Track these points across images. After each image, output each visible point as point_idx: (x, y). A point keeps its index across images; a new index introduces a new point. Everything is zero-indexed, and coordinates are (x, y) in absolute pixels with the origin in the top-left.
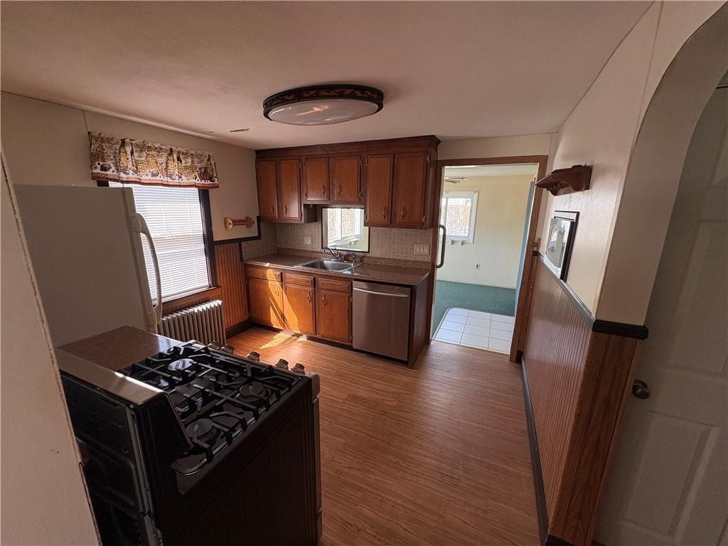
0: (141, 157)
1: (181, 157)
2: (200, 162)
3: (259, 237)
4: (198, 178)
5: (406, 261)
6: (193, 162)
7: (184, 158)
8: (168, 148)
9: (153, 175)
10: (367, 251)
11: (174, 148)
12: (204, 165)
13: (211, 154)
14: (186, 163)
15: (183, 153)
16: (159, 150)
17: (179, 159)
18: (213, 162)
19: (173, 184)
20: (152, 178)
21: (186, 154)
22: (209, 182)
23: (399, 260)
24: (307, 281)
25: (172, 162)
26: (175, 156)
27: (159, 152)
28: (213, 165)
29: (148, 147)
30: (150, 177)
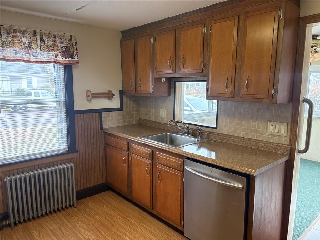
0: (8, 38)
1: (44, 38)
2: (63, 42)
3: (121, 109)
4: (59, 56)
5: (257, 141)
6: (54, 42)
7: (47, 39)
8: (32, 30)
9: (17, 53)
10: (215, 126)
11: (38, 31)
12: (65, 44)
13: (73, 35)
14: (48, 42)
15: (45, 34)
16: (24, 32)
17: (42, 39)
18: (74, 42)
19: (36, 60)
20: (15, 56)
21: (48, 36)
22: (70, 59)
23: (249, 139)
24: (146, 153)
25: (35, 42)
26: (38, 37)
27: (24, 34)
28: (74, 44)
29: (14, 30)
30: (14, 55)
